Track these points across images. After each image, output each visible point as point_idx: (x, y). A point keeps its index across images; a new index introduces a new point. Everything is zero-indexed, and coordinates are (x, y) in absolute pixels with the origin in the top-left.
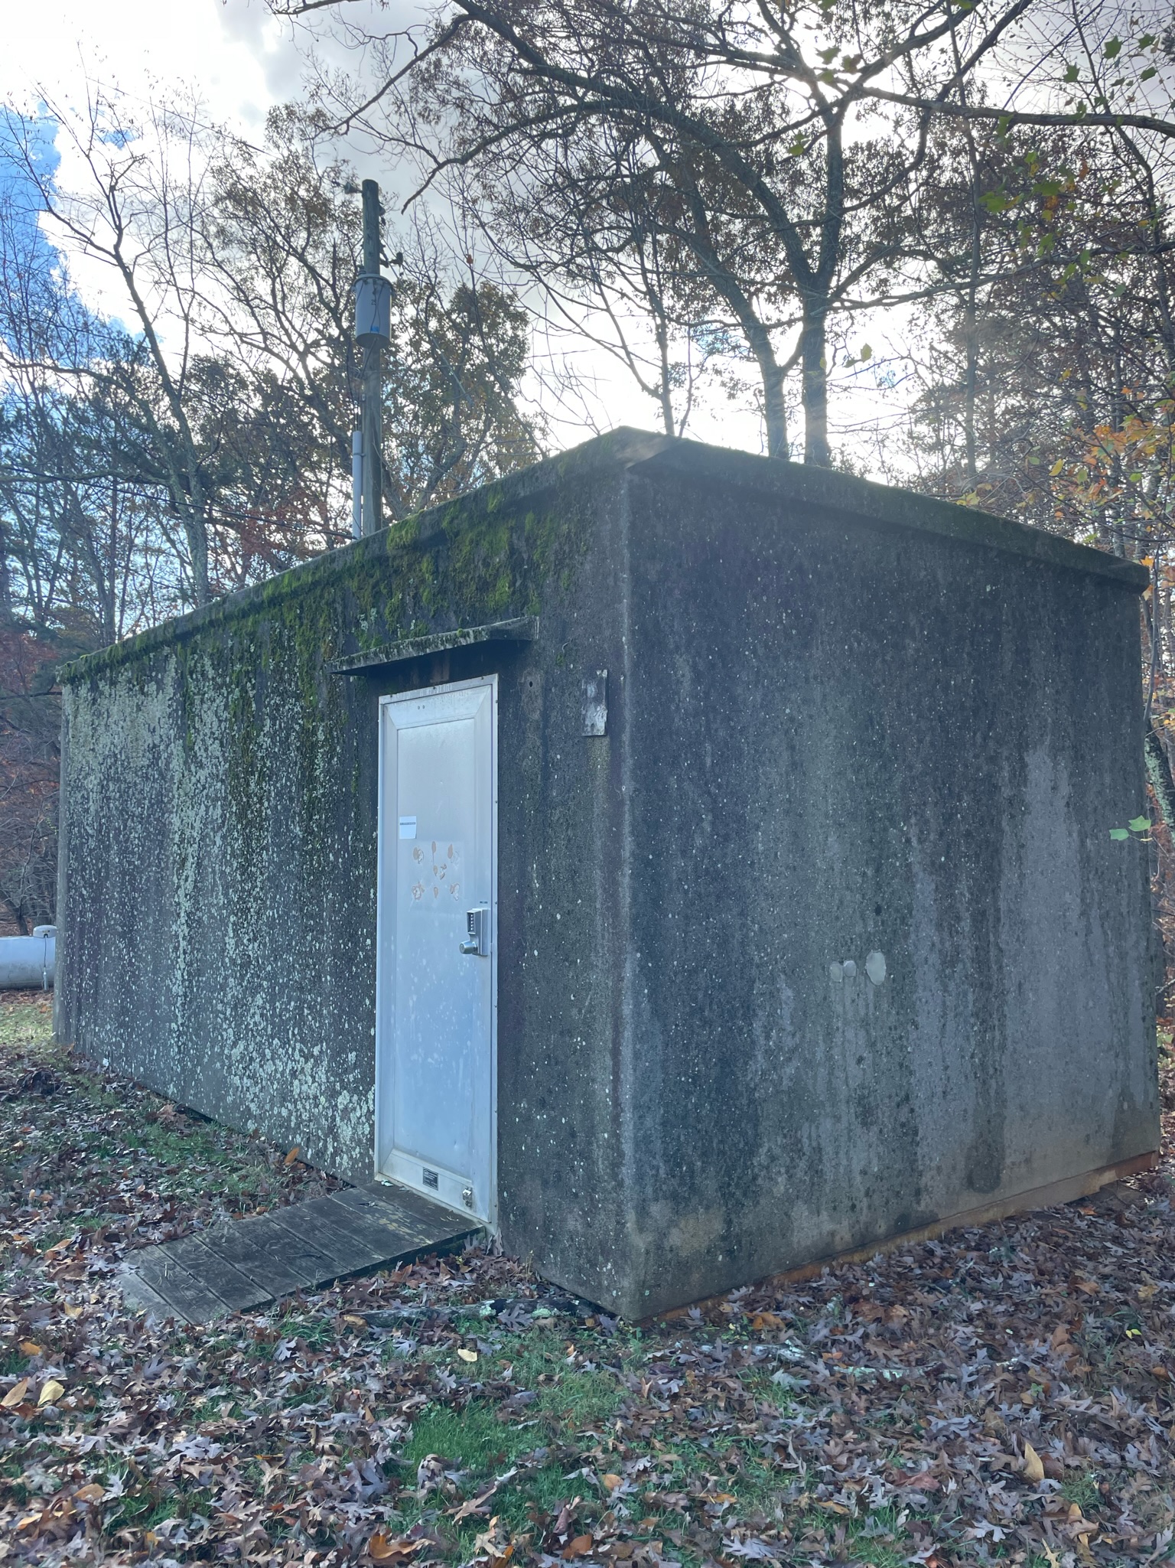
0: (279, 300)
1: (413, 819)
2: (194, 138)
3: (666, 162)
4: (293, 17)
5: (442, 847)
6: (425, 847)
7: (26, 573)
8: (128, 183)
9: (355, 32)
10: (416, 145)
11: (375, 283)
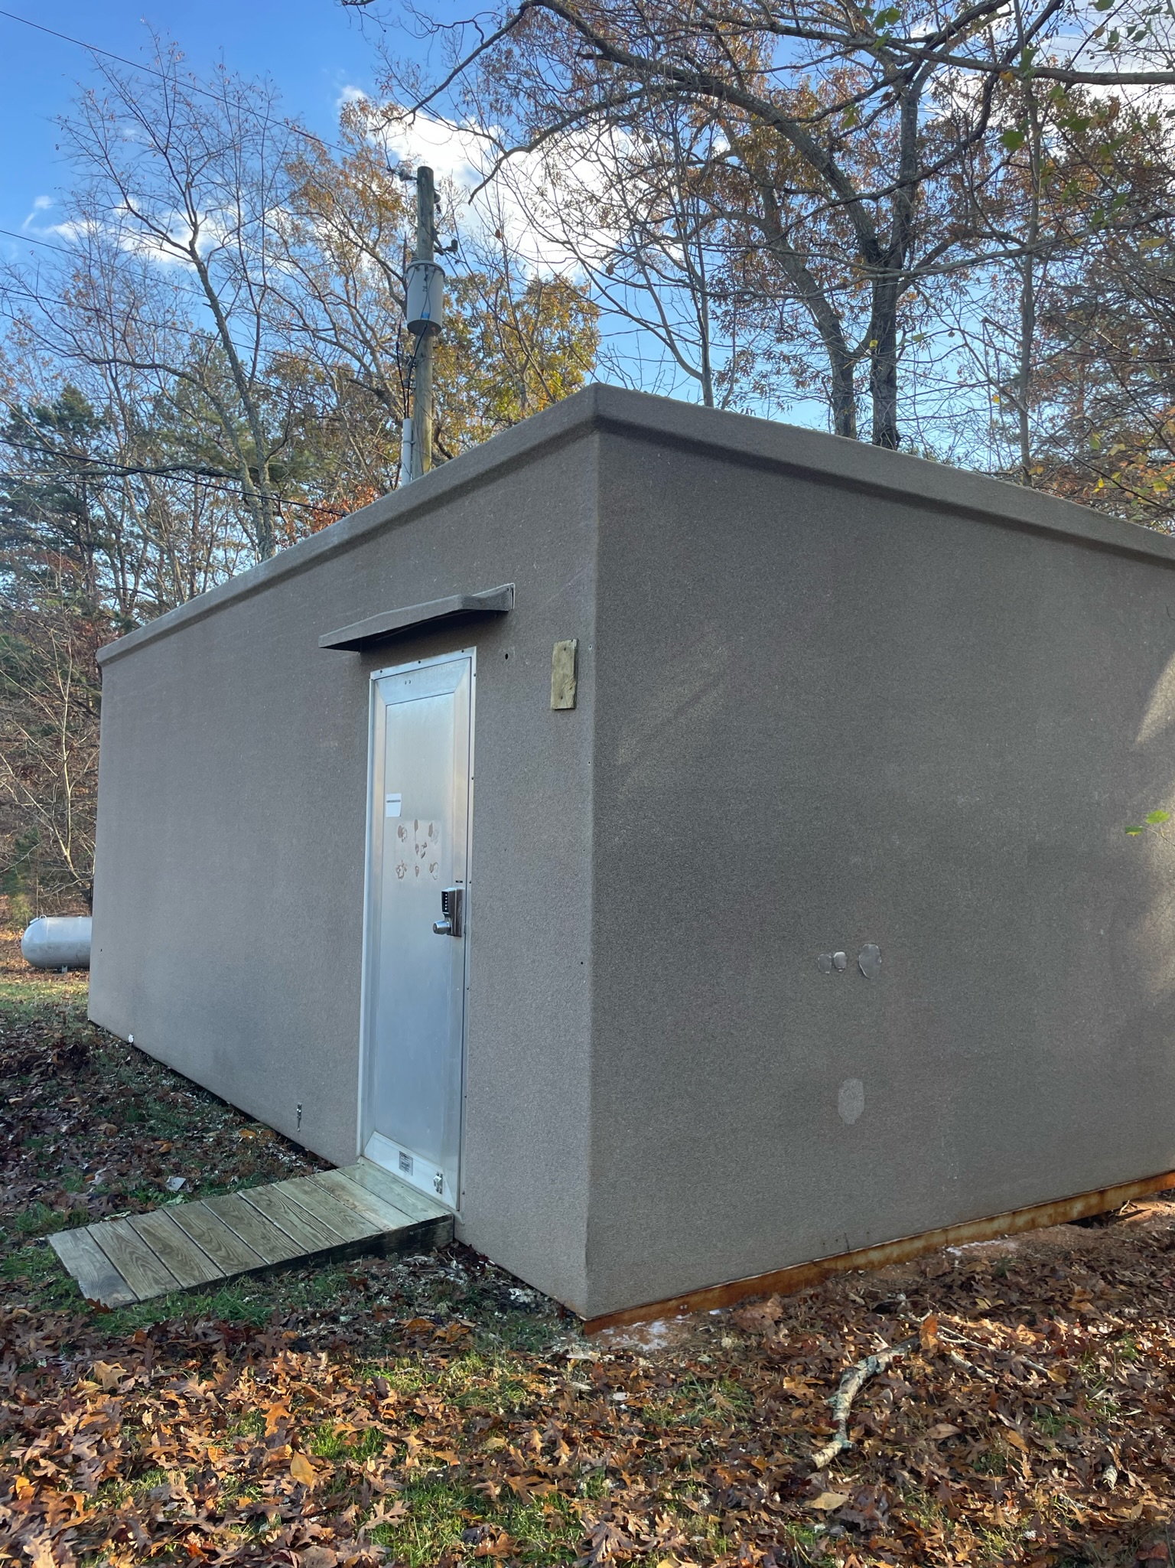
0: (351, 295)
1: (398, 796)
2: (267, 133)
3: (738, 147)
4: (361, 7)
5: (423, 826)
6: (409, 826)
7: (113, 565)
8: (204, 180)
9: (424, 20)
10: (484, 135)
11: (426, 269)
